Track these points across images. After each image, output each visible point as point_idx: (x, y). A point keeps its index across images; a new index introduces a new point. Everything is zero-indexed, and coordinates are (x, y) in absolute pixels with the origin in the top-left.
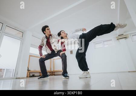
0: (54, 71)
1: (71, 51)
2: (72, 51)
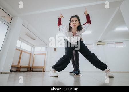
0: (33, 66)
1: (55, 48)
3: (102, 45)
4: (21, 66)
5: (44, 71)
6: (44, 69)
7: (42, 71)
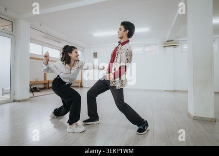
1: (94, 54)
2: (96, 53)
3: (172, 48)
4: (48, 81)
5: (82, 87)
6: (81, 83)
7: (79, 87)
